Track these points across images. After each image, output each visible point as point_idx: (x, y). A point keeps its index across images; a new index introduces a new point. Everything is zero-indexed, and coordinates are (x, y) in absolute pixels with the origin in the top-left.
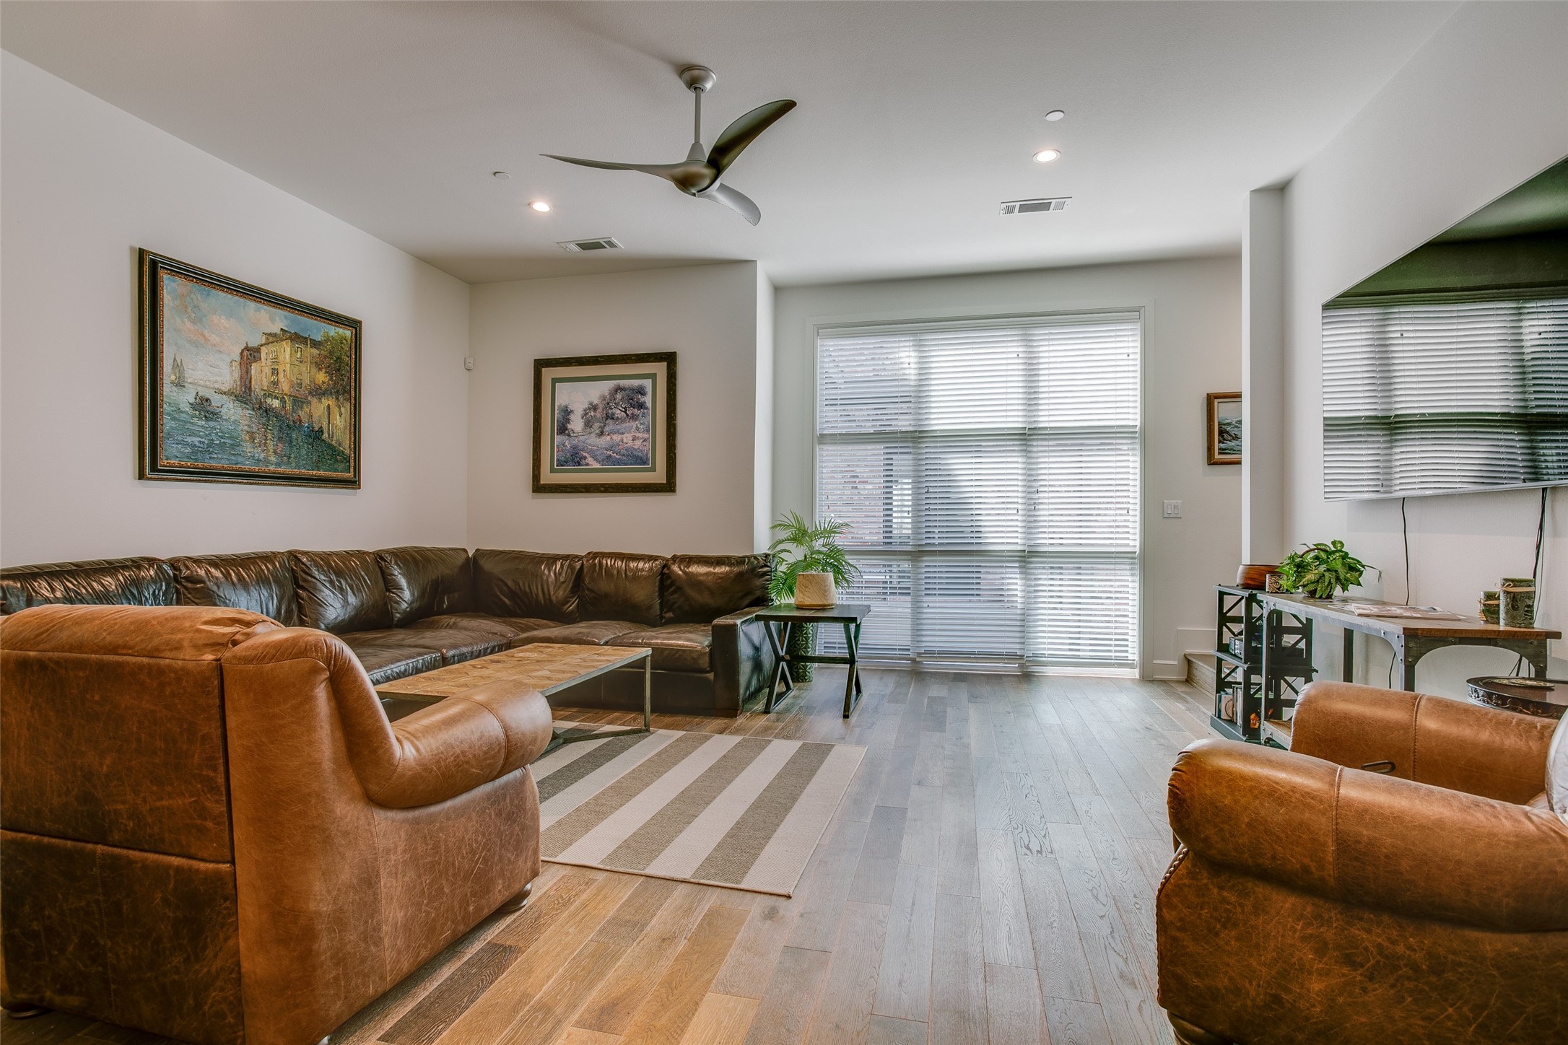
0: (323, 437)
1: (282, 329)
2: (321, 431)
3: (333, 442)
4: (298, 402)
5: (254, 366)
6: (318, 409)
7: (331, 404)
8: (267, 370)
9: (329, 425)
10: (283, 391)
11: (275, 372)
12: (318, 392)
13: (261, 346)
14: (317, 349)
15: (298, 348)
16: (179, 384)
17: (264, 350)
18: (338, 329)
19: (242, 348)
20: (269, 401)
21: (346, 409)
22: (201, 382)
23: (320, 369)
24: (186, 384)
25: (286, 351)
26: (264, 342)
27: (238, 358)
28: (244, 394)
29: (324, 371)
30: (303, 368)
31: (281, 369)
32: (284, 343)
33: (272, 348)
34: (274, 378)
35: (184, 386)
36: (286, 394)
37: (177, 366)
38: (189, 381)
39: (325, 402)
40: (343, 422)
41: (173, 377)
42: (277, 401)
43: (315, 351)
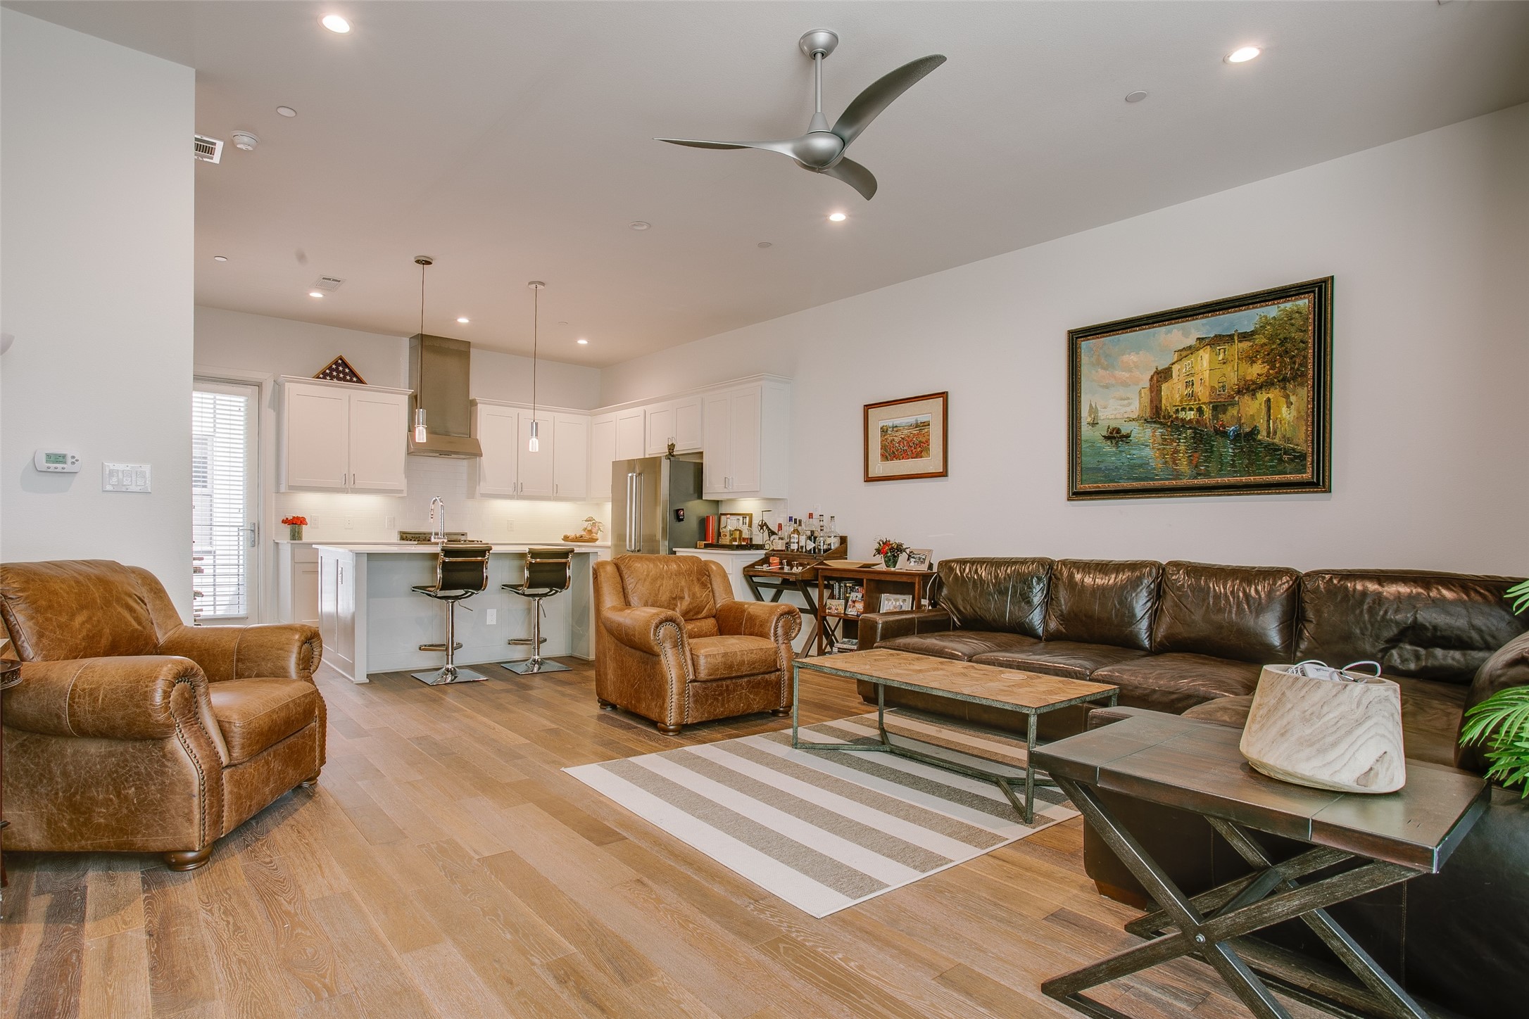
0: (1259, 437)
1: (1197, 339)
2: (1254, 431)
3: (1276, 441)
4: (1218, 408)
5: (1164, 386)
6: (1251, 408)
7: (1271, 397)
8: (1181, 386)
9: (1268, 421)
10: (1199, 400)
11: (1189, 384)
12: (1249, 388)
13: (1173, 364)
14: (1250, 341)
15: (1220, 350)
16: (1094, 424)
17: (1175, 368)
18: (1282, 306)
19: (1152, 374)
20: (1182, 415)
21: (1301, 396)
22: (1113, 417)
23: (1254, 362)
24: (1099, 422)
25: (1205, 358)
26: (1175, 360)
27: (1148, 385)
28: (1156, 415)
29: (1260, 362)
30: (1228, 369)
31: (1196, 379)
32: (1201, 351)
33: (1186, 362)
34: (1189, 390)
35: (1097, 424)
36: (1204, 403)
37: (1093, 411)
38: (1102, 418)
39: (1262, 396)
40: (1294, 413)
41: (1089, 419)
42: (1192, 412)
43: (1245, 345)
